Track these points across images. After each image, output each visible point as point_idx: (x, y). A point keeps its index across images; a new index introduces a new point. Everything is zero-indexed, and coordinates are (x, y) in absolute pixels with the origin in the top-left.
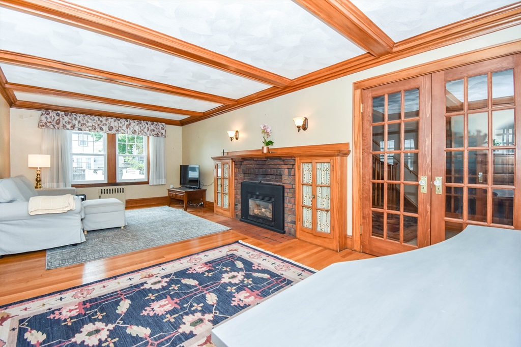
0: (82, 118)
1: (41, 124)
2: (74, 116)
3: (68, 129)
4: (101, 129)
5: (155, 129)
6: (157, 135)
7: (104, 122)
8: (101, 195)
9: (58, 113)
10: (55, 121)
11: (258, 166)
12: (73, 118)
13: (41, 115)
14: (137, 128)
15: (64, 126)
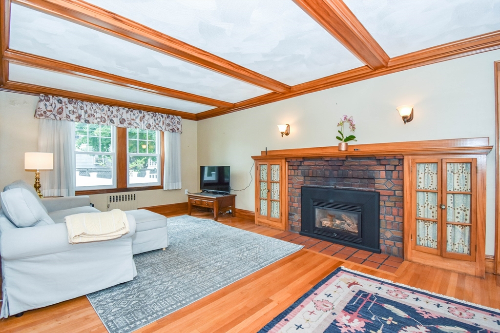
0: (89, 107)
1: (39, 113)
2: (80, 104)
3: (72, 120)
4: (112, 121)
5: (171, 124)
6: (173, 130)
7: (115, 113)
8: (110, 203)
9: (60, 100)
10: (56, 109)
11: (330, 168)
12: (79, 107)
13: (40, 101)
14: (151, 121)
15: (68, 117)
